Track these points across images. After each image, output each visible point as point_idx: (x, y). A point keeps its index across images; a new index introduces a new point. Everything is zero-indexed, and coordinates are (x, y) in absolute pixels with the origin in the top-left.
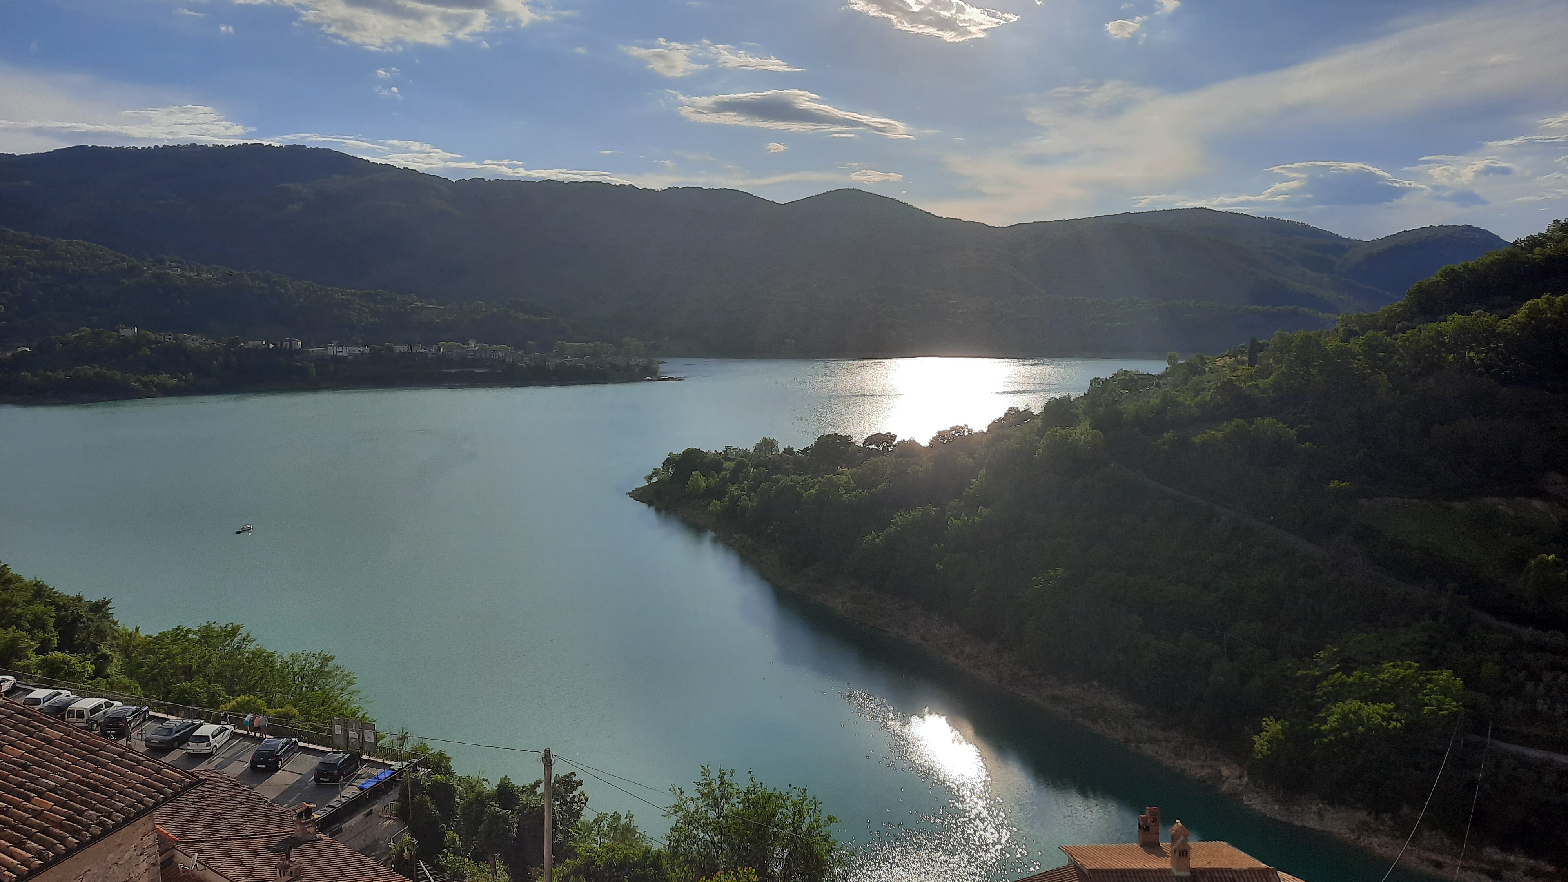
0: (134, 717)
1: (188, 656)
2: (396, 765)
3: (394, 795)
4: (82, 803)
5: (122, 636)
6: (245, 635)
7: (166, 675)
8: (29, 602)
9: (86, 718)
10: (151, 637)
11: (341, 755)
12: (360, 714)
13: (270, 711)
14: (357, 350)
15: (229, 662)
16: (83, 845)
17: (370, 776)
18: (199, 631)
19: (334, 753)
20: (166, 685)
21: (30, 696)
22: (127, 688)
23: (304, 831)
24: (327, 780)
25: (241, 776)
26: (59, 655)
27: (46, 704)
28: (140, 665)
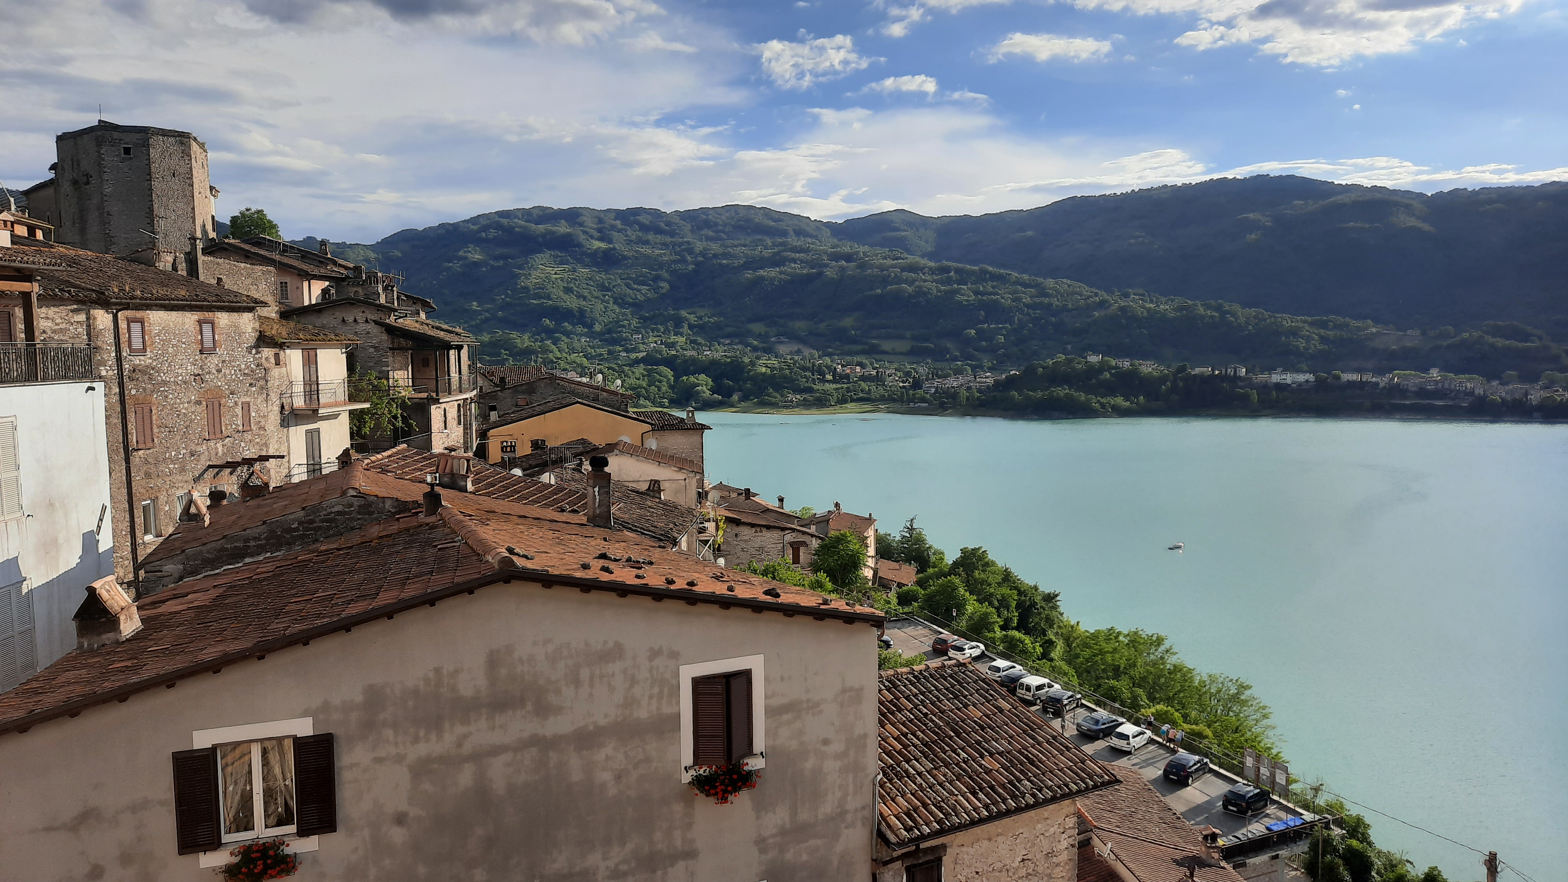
0: (1070, 702)
1: (1117, 656)
2: (1308, 816)
3: (1302, 848)
4: (1022, 772)
5: (1065, 626)
6: (1168, 647)
7: (1098, 670)
8: (999, 584)
9: (1032, 693)
10: (1088, 632)
11: (1249, 789)
12: (1274, 752)
13: (1185, 725)
14: (1301, 378)
15: (1152, 669)
16: (1019, 810)
17: (1279, 819)
18: (1128, 635)
19: (1244, 784)
20: (1097, 678)
21: (994, 664)
22: (1066, 674)
23: (1209, 854)
24: (1235, 809)
25: (1154, 782)
26: (1017, 634)
27: (1004, 673)
28: (1077, 656)
